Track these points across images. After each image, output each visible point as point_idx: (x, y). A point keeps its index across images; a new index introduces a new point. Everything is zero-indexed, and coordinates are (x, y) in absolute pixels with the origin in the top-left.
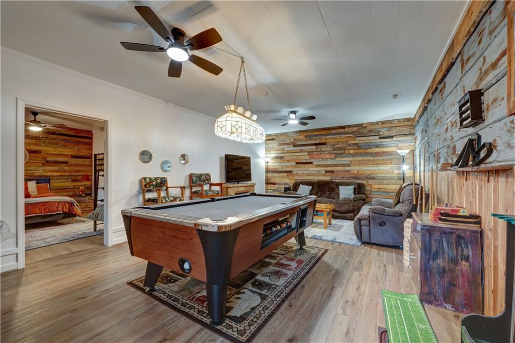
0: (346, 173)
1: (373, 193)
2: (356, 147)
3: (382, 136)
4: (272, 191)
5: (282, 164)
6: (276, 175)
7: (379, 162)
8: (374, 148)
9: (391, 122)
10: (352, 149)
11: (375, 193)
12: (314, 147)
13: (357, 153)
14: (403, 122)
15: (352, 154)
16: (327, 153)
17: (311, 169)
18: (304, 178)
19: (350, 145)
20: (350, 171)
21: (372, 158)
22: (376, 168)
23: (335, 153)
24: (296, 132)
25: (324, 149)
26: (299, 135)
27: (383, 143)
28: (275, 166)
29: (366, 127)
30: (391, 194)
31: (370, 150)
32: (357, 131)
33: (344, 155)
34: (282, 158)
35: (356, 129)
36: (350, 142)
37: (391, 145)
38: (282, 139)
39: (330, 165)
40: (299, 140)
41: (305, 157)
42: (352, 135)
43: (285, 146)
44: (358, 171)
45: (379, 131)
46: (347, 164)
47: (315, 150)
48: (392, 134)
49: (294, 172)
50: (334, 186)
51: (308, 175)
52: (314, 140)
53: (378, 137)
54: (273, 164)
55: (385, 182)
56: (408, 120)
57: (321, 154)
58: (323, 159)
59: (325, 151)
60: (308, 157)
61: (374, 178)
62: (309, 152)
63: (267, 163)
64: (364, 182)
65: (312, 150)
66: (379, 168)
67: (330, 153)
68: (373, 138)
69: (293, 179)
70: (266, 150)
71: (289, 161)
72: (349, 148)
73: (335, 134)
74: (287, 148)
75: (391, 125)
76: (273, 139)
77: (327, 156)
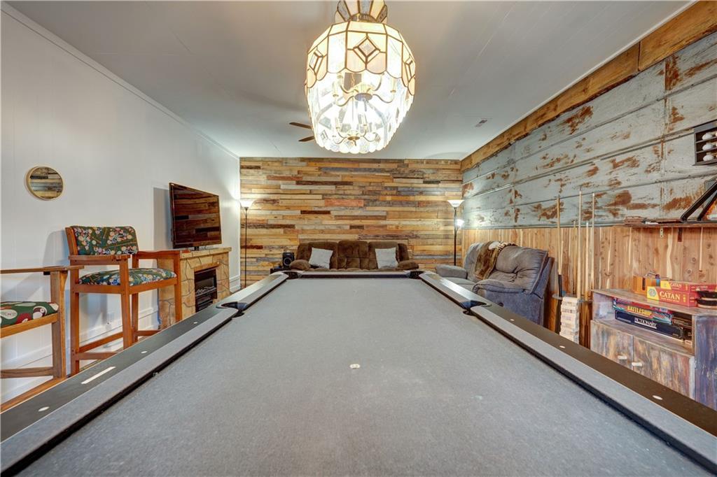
0: (381, 229)
1: (415, 257)
2: (395, 192)
3: (427, 179)
4: (255, 260)
5: (274, 212)
6: (264, 231)
7: (423, 215)
8: (417, 195)
9: (437, 162)
10: (389, 195)
11: (418, 257)
12: (333, 187)
13: (395, 201)
14: (451, 164)
15: (389, 202)
16: (353, 197)
17: (327, 222)
18: (316, 237)
19: (386, 188)
20: (386, 226)
21: (414, 209)
22: (419, 223)
23: (365, 199)
24: (303, 160)
25: (349, 192)
26: (308, 166)
27: (428, 189)
28: (260, 216)
29: (407, 165)
30: (435, 257)
31: (412, 198)
32: (396, 170)
33: (378, 203)
34: (274, 201)
35: (394, 166)
36: (386, 185)
37: (437, 193)
38: (275, 168)
39: (357, 216)
40: (307, 174)
41: (316, 202)
42: (389, 174)
43: (280, 182)
44: (397, 227)
45: (424, 173)
46: (382, 216)
47: (334, 192)
48: (438, 179)
49: (297, 227)
50: (367, 249)
51: (322, 232)
52: (332, 176)
53: (421, 181)
54: (256, 212)
55: (430, 241)
56: (456, 162)
57: (343, 198)
58: (346, 207)
59: (350, 195)
60: (322, 203)
61: (416, 237)
62: (323, 195)
63: (246, 209)
64: (404, 242)
65: (330, 193)
66: (424, 223)
67: (357, 198)
68: (415, 181)
69: (295, 239)
70: (242, 186)
71: (288, 208)
72: (385, 192)
73: (365, 170)
74: (284, 186)
75: (437, 166)
76: (258, 168)
77: (354, 204)
